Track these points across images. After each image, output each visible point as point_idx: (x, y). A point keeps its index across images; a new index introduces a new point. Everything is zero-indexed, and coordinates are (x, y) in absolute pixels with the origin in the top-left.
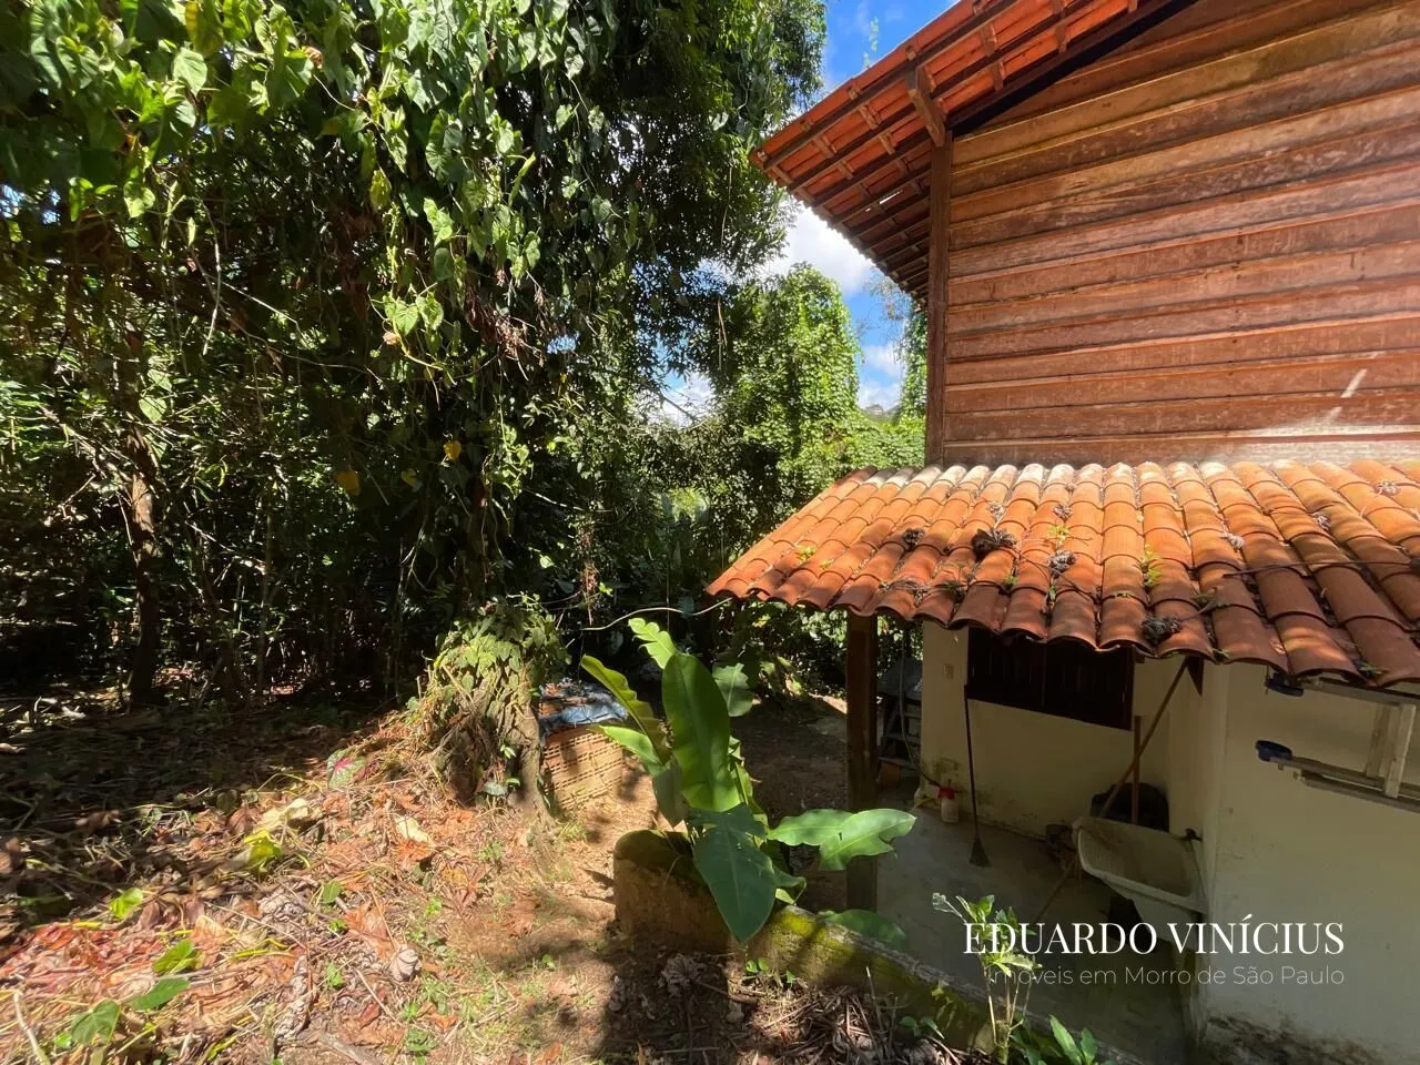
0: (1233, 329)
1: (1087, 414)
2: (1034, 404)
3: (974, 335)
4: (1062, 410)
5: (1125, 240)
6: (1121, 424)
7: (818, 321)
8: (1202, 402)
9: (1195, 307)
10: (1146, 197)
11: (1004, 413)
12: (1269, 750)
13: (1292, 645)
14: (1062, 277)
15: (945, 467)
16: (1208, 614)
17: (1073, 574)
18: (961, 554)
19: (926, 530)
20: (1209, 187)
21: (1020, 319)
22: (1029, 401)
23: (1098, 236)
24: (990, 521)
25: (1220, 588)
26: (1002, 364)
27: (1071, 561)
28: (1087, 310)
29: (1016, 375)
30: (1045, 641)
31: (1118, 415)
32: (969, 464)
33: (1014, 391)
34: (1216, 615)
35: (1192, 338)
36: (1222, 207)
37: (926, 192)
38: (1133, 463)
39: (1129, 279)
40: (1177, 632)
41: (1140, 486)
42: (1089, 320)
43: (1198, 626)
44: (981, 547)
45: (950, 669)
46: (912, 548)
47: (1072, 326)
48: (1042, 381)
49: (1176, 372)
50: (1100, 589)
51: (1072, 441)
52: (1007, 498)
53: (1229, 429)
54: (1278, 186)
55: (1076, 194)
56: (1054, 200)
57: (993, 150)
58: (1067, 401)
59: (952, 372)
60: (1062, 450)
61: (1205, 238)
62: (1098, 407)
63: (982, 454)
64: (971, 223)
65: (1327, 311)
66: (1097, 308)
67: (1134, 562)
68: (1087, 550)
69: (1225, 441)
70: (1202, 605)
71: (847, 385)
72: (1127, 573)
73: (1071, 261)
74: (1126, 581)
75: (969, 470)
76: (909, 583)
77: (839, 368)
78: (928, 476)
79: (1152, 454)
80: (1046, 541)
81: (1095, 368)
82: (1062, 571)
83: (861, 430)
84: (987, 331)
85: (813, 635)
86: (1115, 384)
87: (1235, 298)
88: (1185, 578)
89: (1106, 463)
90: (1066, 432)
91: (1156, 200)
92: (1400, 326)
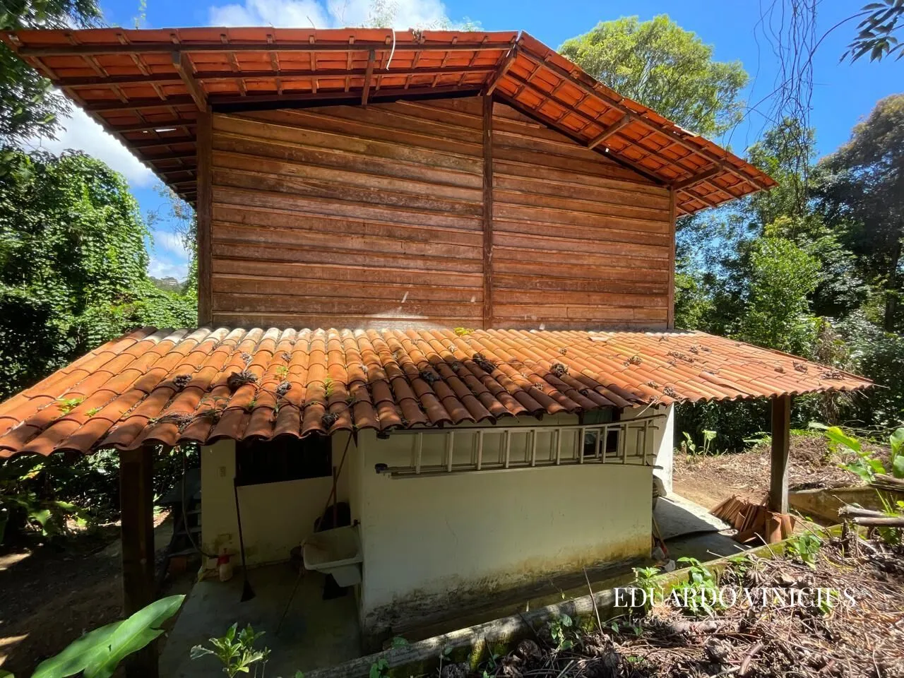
0: (364, 266)
1: (302, 301)
2: (272, 292)
3: (233, 243)
4: (288, 297)
5: (317, 210)
6: (319, 307)
7: (104, 203)
8: (354, 299)
9: (350, 252)
10: (324, 190)
11: (253, 296)
12: (381, 468)
13: (383, 416)
14: (285, 220)
15: (214, 329)
16: (352, 407)
17: (291, 396)
18: (220, 390)
19: (194, 375)
20: (351, 196)
21: (262, 239)
22: (268, 290)
23: (302, 202)
24: (242, 365)
25: (357, 393)
26: (252, 265)
27: (289, 388)
28: (300, 242)
29: (260, 272)
30: (270, 440)
31: (317, 303)
32: (231, 327)
33: (259, 282)
34: (355, 407)
35: (348, 267)
36: (356, 207)
37: (194, 138)
38: (326, 329)
39: (319, 231)
40: (337, 419)
41: (328, 341)
42: (299, 248)
43: (346, 414)
44: (234, 384)
45: (223, 470)
46: (182, 389)
47: (291, 249)
48: (276, 279)
49: (342, 283)
50: (304, 401)
51: (295, 315)
52: (255, 350)
53: (365, 313)
54: (376, 205)
55: (290, 176)
56: (280, 175)
57: (241, 131)
58: (291, 292)
59: (217, 264)
60: (289, 320)
61: (351, 219)
62: (307, 297)
63: (241, 321)
64: (228, 170)
65: (395, 264)
66: (304, 242)
67: (321, 384)
68: (297, 380)
69: (363, 319)
70: (350, 403)
71: (137, 261)
72: (318, 391)
73: (290, 212)
74: (317, 396)
75: (231, 331)
76: (174, 416)
77: (129, 245)
78: (199, 336)
79: (334, 324)
80: (276, 376)
81: (305, 275)
82: (284, 394)
83: (151, 297)
84: (241, 242)
85: (101, 471)
86: (315, 286)
87: (364, 251)
88: (344, 391)
89: (313, 329)
90: (292, 310)
91: (328, 193)
92: (418, 275)
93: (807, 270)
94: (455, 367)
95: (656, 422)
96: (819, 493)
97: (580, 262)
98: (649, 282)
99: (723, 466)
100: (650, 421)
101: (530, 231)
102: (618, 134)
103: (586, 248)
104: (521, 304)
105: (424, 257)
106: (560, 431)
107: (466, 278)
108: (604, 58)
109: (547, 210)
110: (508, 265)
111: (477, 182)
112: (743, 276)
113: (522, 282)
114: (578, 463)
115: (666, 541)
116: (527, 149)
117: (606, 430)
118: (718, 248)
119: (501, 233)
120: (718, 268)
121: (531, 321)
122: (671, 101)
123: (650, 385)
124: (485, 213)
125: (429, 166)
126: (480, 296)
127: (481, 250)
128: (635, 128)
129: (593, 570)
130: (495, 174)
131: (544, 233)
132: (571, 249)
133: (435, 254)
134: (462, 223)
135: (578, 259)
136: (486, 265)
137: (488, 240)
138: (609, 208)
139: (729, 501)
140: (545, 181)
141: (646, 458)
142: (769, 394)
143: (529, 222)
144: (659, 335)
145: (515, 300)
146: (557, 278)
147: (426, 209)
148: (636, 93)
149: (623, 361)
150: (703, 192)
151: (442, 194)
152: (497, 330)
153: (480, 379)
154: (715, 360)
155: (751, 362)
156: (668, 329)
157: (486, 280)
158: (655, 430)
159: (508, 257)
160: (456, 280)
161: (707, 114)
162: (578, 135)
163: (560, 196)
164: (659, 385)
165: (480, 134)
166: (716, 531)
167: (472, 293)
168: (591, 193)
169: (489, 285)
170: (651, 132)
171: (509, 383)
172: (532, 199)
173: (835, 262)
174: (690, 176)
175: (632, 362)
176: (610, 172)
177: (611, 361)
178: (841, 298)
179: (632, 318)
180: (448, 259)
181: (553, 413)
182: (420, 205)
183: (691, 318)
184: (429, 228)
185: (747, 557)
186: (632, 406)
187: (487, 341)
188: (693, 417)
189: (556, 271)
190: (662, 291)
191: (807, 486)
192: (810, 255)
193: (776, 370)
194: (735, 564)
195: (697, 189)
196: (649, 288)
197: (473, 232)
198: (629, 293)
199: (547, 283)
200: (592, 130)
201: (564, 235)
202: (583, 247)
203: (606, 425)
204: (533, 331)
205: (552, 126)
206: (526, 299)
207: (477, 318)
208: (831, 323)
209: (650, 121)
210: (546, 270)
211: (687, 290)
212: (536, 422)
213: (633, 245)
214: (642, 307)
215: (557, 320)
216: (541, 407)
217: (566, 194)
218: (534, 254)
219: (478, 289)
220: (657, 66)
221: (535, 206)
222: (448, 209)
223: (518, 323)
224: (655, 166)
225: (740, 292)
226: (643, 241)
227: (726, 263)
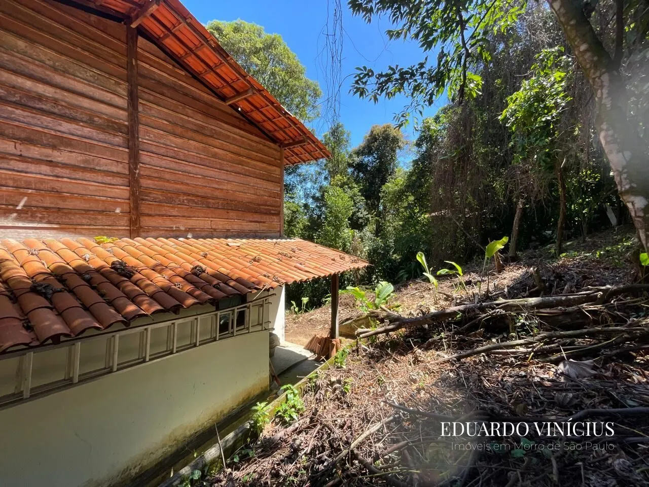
92: (42, 181)
93: (348, 205)
94: (87, 276)
95: (270, 299)
96: (351, 322)
97: (220, 187)
98: (268, 206)
99: (312, 317)
100: (266, 300)
101: (178, 157)
102: (246, 99)
103: (224, 177)
104: (170, 216)
105: (50, 163)
106: (199, 319)
107: (109, 190)
108: (242, 46)
109: (191, 142)
110: (156, 182)
111: (122, 102)
112: (323, 206)
113: (170, 198)
114: (215, 340)
115: (279, 376)
116: (173, 88)
117: (236, 311)
118: (310, 189)
119: (149, 154)
120: (310, 200)
121: (180, 231)
122: (284, 92)
123: (265, 276)
124: (131, 133)
125: (55, 69)
126: (126, 208)
127: (127, 166)
128: (258, 100)
129: (229, 416)
130: (140, 101)
131: (191, 160)
132: (213, 176)
133: (68, 162)
134: (102, 136)
135: (219, 185)
136: (133, 181)
137: (134, 158)
138: (242, 151)
139: (313, 338)
140: (190, 119)
141: (264, 325)
142: (328, 274)
143: (176, 149)
144: (275, 240)
145: (164, 213)
146: (203, 197)
147: (54, 113)
148: (264, 79)
149: (248, 260)
150: (299, 153)
151: (77, 103)
152: (145, 238)
153: (117, 285)
154: (304, 255)
155: (321, 256)
156: (281, 237)
157: (133, 194)
158: (270, 305)
159: (156, 175)
160: (96, 191)
161: (303, 107)
162: (218, 91)
163: (203, 134)
164: (270, 275)
165: (124, 60)
166: (307, 359)
167: (117, 204)
168: (229, 137)
169: (137, 197)
170: (267, 106)
171: (148, 285)
172: (179, 130)
173: (358, 202)
174: (291, 141)
175: (254, 260)
176: (242, 126)
177: (241, 261)
178: (361, 221)
179: (258, 229)
180: (84, 169)
181: (188, 307)
182: (44, 107)
183: (297, 229)
184: (59, 134)
185: (317, 373)
186: (251, 292)
187: (132, 248)
188: (299, 290)
189: (201, 192)
190: (276, 212)
191: (347, 320)
192: (349, 198)
193: (332, 260)
194: (310, 379)
195: (295, 150)
196: (268, 209)
197: (117, 148)
198: (256, 212)
199: (194, 200)
200: (227, 91)
201: (208, 164)
202: (223, 175)
203: (236, 308)
204: (181, 239)
205: (196, 77)
206: (174, 212)
207: (124, 228)
208: (357, 234)
209: (265, 97)
210: (194, 191)
211: (295, 212)
212: (173, 316)
213: (258, 180)
214: (264, 222)
215: (202, 230)
216: (178, 303)
217: (208, 133)
218: (181, 176)
219: (123, 201)
220: (276, 67)
221: (182, 137)
222: (84, 119)
223: (166, 232)
224: (271, 129)
225: (321, 215)
226: (264, 178)
227: (313, 197)
